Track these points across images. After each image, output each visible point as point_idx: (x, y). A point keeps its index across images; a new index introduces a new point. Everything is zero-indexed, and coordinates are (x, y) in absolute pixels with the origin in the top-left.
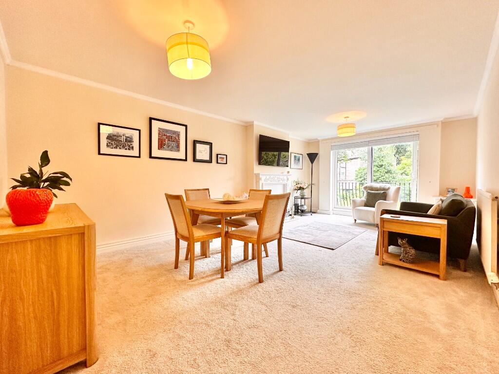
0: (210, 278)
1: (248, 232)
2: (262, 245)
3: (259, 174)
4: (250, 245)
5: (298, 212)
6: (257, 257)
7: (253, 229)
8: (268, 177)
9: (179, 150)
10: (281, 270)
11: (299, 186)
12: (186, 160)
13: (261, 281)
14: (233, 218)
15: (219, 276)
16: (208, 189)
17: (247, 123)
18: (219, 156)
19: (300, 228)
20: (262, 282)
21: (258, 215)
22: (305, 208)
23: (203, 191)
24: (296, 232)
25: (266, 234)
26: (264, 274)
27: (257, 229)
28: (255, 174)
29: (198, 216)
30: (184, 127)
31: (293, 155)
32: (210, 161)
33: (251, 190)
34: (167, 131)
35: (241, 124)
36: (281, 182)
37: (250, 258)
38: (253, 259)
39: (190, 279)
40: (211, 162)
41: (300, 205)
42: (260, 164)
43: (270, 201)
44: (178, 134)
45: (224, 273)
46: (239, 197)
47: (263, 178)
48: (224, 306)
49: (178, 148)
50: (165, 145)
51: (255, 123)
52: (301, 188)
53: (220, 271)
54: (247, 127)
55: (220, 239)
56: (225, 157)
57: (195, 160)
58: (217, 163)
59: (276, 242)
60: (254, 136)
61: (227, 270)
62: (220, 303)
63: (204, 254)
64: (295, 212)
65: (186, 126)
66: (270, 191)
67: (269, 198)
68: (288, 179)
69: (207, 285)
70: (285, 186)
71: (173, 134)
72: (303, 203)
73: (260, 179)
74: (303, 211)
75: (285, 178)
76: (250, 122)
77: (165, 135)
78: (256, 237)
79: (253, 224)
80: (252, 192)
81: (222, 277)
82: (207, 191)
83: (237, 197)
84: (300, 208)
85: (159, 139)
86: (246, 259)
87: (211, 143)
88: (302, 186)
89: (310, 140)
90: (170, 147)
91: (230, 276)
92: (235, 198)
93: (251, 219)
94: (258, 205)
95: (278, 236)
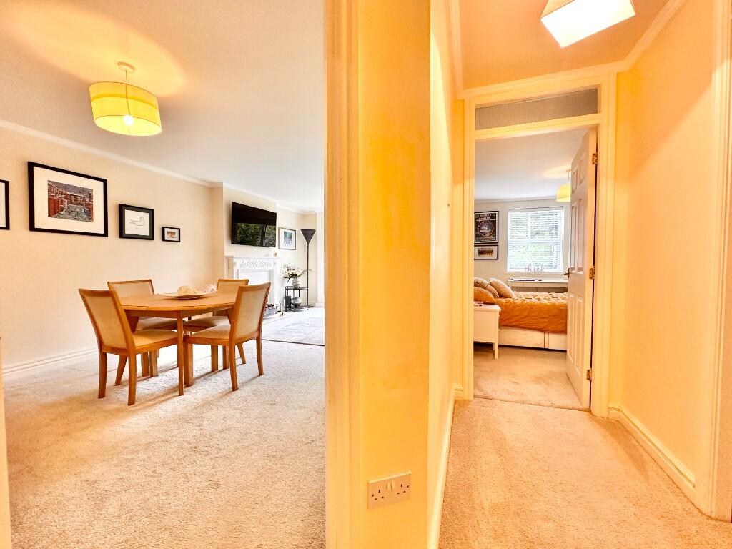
0: (163, 399)
1: (217, 332)
2: (236, 346)
3: (232, 257)
4: (220, 348)
5: (290, 307)
6: (229, 364)
7: (225, 329)
8: (246, 261)
9: (91, 220)
10: (261, 374)
11: (291, 272)
12: (106, 235)
13: (235, 388)
14: (193, 318)
15: (177, 393)
16: (150, 281)
17: (212, 183)
18: (166, 230)
19: (290, 327)
20: (237, 389)
21: (229, 312)
22: (299, 301)
23: (141, 283)
24: (286, 332)
25: (240, 333)
26: (239, 381)
27: (229, 329)
28: (227, 257)
29: (137, 319)
30: (102, 183)
31: (282, 231)
32: (151, 237)
33: (220, 280)
34: (66, 187)
35: (203, 183)
36: (265, 267)
37: (220, 366)
38: (225, 368)
39: (129, 405)
40: (153, 239)
41: (292, 297)
42: (233, 243)
43: (245, 293)
44: (90, 194)
45: (184, 390)
46: (202, 290)
47: (238, 262)
48: (187, 421)
49: (89, 215)
50: (62, 209)
51: (225, 185)
52: (294, 276)
53: (177, 389)
54: (213, 190)
55: (175, 347)
56: (177, 231)
57: (122, 234)
58: (163, 239)
59: (254, 342)
60: (224, 204)
61: (187, 386)
62: (182, 420)
63: (149, 372)
64: (286, 307)
65: (105, 182)
66: (247, 281)
67: (244, 289)
68: (275, 264)
69: (160, 406)
70: (271, 273)
71: (80, 192)
72: (296, 296)
73: (234, 264)
74: (297, 306)
75: (271, 262)
76: (217, 183)
77: (62, 194)
78: (228, 337)
79: (224, 324)
80: (221, 283)
81: (181, 394)
82: (148, 283)
83: (198, 290)
84: (292, 302)
85: (49, 199)
86: (214, 368)
87: (153, 211)
88: (295, 272)
89: (304, 212)
90: (74, 214)
91: (193, 391)
92: (197, 291)
93: (221, 319)
94: (230, 299)
95: (256, 335)
